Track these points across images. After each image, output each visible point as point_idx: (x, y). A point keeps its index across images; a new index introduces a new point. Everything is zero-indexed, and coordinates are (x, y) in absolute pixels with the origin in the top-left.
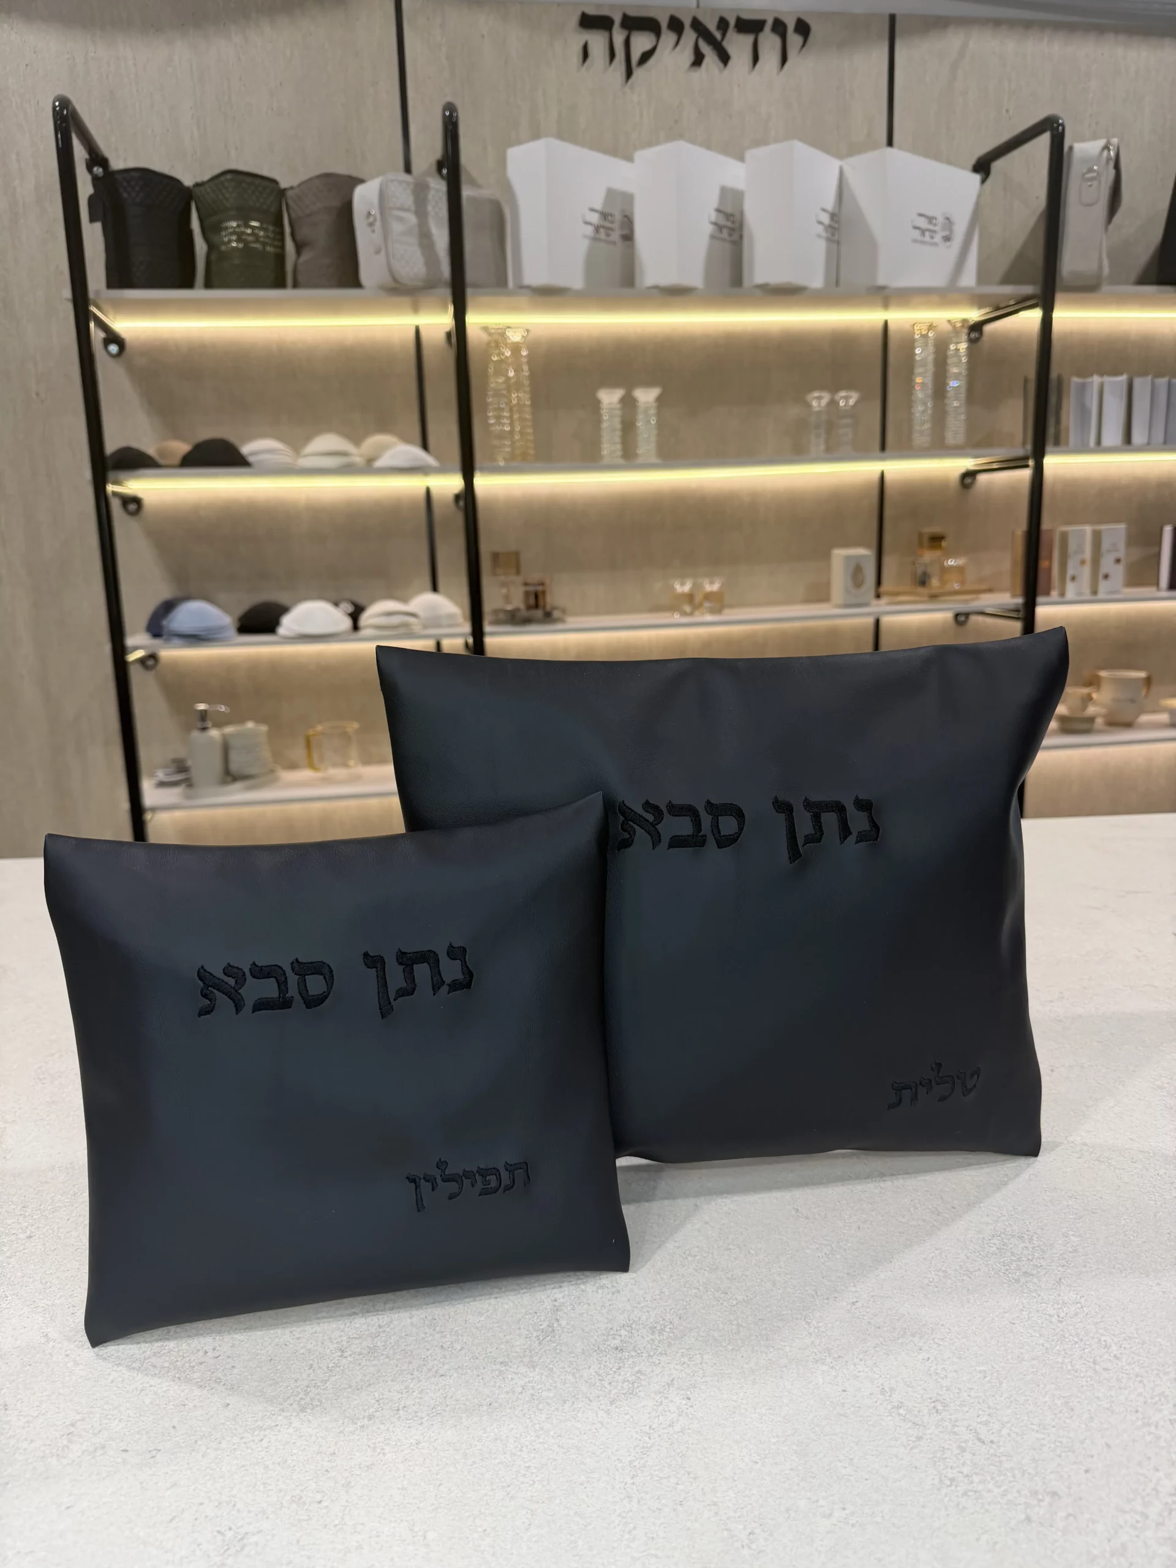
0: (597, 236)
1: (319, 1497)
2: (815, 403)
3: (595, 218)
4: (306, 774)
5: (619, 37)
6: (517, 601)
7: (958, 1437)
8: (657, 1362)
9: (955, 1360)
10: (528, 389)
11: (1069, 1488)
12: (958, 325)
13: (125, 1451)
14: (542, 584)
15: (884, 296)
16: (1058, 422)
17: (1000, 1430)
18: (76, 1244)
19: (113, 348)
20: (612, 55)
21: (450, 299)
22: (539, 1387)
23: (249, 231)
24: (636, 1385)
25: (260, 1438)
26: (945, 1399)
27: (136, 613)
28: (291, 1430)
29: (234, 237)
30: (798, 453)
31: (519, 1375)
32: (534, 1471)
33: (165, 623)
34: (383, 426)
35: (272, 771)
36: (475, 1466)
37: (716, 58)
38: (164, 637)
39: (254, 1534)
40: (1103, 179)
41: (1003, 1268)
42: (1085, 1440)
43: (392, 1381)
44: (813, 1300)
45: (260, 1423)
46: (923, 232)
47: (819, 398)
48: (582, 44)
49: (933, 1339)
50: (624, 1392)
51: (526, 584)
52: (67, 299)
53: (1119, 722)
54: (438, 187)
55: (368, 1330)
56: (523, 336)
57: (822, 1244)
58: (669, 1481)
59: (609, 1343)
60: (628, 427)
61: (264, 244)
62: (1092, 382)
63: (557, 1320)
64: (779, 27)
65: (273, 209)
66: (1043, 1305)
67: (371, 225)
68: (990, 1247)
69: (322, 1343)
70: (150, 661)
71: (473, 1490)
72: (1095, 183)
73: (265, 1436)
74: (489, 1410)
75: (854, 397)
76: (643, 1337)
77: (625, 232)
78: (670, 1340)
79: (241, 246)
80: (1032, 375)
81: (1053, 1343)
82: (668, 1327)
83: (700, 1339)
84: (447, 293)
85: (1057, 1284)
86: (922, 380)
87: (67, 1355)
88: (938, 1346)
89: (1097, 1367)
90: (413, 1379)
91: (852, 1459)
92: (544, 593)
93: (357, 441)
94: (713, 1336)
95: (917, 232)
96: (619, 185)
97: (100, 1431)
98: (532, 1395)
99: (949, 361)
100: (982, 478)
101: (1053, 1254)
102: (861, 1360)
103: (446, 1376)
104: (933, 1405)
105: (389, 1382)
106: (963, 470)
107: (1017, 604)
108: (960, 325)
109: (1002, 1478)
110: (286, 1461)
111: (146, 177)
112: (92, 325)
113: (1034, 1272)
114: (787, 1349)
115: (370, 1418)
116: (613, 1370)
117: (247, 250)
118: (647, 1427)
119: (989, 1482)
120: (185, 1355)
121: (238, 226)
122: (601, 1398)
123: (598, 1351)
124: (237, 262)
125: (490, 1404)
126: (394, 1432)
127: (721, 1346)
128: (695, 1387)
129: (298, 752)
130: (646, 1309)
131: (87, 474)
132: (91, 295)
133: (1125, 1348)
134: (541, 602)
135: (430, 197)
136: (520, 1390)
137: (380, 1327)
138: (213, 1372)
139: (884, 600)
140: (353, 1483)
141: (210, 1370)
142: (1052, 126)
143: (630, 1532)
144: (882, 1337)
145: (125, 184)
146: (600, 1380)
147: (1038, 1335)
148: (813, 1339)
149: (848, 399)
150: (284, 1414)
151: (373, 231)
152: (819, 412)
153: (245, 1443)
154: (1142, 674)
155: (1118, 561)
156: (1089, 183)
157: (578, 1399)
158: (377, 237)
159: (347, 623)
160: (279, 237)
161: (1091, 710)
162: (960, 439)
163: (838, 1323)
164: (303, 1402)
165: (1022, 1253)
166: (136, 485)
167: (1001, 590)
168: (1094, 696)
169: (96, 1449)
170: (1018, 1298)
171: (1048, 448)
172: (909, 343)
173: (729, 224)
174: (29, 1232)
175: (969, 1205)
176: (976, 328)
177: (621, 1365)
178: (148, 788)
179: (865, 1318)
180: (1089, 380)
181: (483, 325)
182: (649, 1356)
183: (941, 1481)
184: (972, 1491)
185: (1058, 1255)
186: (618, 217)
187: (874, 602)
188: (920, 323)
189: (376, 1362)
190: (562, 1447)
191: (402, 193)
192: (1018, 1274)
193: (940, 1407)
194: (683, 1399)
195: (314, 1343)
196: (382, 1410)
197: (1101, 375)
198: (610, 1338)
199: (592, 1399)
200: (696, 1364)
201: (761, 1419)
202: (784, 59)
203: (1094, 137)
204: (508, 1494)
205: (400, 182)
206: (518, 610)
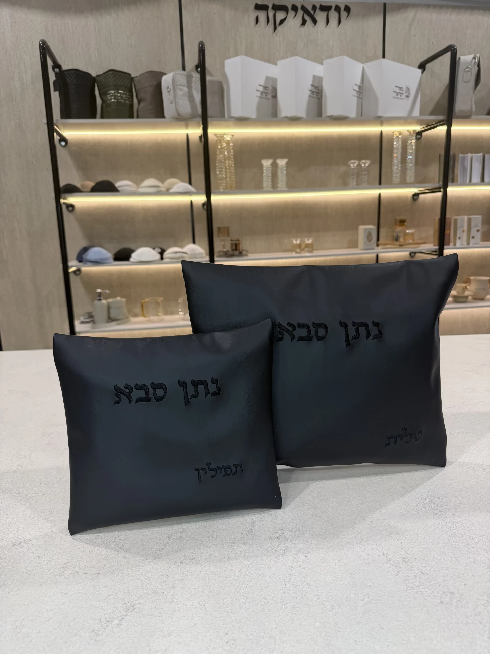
0: (262, 96)
1: (162, 591)
2: (352, 165)
3: (261, 89)
4: (141, 319)
5: (271, 14)
6: (228, 247)
7: (414, 572)
8: (294, 543)
9: (412, 543)
10: (233, 160)
11: (458, 591)
12: (412, 132)
13: (86, 574)
14: (238, 240)
15: (381, 120)
16: (453, 172)
17: (430, 570)
18: (62, 497)
19: (63, 143)
20: (268, 21)
21: (201, 123)
22: (247, 552)
23: (119, 95)
24: (286, 551)
25: (139, 569)
26: (408, 558)
27: (72, 253)
28: (150, 567)
29: (113, 97)
30: (345, 186)
31: (239, 547)
32: (247, 582)
33: (84, 256)
34: (173, 175)
35: (128, 317)
36: (223, 580)
37: (311, 22)
38: (84, 262)
39: (138, 604)
40: (473, 71)
41: (431, 509)
42: (464, 573)
43: (189, 549)
44: (355, 520)
45: (138, 564)
46: (397, 95)
47: (354, 163)
48: (256, 16)
49: (404, 535)
50: (281, 554)
51: (232, 240)
52: (45, 123)
53: (478, 298)
54: (196, 77)
55: (179, 530)
56: (231, 138)
57: (358, 499)
58: (299, 587)
59: (274, 536)
60: (274, 175)
61: (125, 100)
62: (468, 156)
63: (254, 527)
64: (338, 9)
65: (129, 85)
66: (447, 523)
67: (169, 92)
68: (426, 501)
69: (161, 535)
70: (78, 272)
71: (223, 589)
72: (469, 73)
73: (141, 569)
74: (228, 560)
75: (368, 163)
76: (288, 534)
77: (274, 94)
78: (299, 535)
79: (116, 101)
80: (443, 153)
81: (452, 537)
82: (298, 530)
83: (310, 534)
84: (200, 120)
85: (453, 515)
86: (397, 155)
87: (61, 538)
88: (405, 538)
89: (469, 547)
90: (197, 548)
91: (371, 579)
92: (239, 244)
93: (163, 181)
94: (316, 533)
95: (395, 93)
96: (271, 75)
97: (76, 566)
98: (245, 555)
99: (408, 147)
100: (421, 196)
101: (451, 504)
102: (375, 543)
103: (210, 547)
104: (403, 560)
105: (188, 550)
106: (413, 193)
107: (436, 249)
108: (413, 132)
109: (431, 587)
110: (149, 578)
111: (77, 73)
112: (55, 134)
113: (444, 510)
114: (345, 539)
115: (181, 563)
116: (277, 546)
117: (118, 103)
118: (291, 567)
119: (426, 588)
120: (107, 539)
121: (114, 93)
122: (272, 556)
123: (270, 539)
124: (114, 107)
125: (228, 558)
126: (191, 568)
127: (319, 537)
128: (309, 552)
129: (138, 310)
130: (288, 523)
131: (53, 195)
132: (55, 121)
133: (480, 539)
134: (238, 248)
135: (193, 80)
136: (240, 553)
137: (184, 529)
138: (119, 545)
139: (380, 247)
140: (176, 586)
141: (117, 544)
142: (452, 50)
143: (285, 605)
144: (383, 534)
145: (68, 76)
146: (271, 549)
147: (445, 534)
148: (355, 535)
149: (365, 163)
150: (148, 561)
151: (170, 95)
152: (354, 169)
153: (133, 571)
154: (488, 278)
155: (478, 231)
156: (467, 73)
157: (263, 556)
158: (171, 97)
159: (158, 256)
160: (131, 97)
161: (467, 293)
162: (412, 180)
163: (365, 529)
164: (155, 556)
165: (439, 503)
166: (72, 200)
167: (429, 243)
168: (468, 287)
169: (75, 573)
170: (437, 520)
171: (449, 184)
172: (391, 140)
173: (317, 91)
174: (43, 493)
175: (417, 485)
176: (419, 133)
177: (280, 544)
178: (77, 323)
179: (376, 527)
180: (466, 155)
181: (215, 133)
182: (291, 541)
183: (407, 588)
184: (419, 591)
185: (453, 504)
186: (270, 88)
187: (376, 248)
188: (396, 132)
189: (182, 542)
190: (257, 574)
191: (181, 78)
192: (437, 511)
193: (406, 561)
194: (304, 557)
195: (158, 535)
196: (186, 559)
197: (472, 153)
198: (275, 534)
199: (268, 556)
200: (309, 544)
201: (336, 564)
202: (340, 22)
203: (470, 54)
204: (236, 591)
205: (181, 74)
206: (228, 251)
